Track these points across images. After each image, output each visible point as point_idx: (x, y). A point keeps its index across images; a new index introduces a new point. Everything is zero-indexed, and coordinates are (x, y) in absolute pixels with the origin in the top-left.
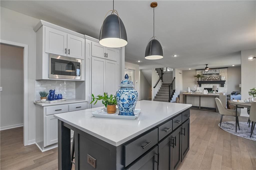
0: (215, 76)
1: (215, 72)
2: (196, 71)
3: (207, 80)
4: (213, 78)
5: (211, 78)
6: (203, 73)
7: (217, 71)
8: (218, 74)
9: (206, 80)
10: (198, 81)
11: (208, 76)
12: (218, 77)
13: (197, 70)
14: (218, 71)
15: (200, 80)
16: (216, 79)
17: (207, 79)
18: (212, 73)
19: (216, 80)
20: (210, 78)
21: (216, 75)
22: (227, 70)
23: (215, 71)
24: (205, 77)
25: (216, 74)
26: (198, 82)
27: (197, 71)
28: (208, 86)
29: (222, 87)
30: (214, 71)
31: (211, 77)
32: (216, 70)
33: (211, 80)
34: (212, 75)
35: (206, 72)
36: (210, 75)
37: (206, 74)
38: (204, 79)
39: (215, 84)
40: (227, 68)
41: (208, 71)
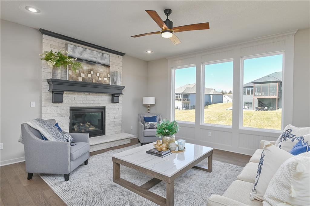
0: (102, 69)
1: (102, 59)
3: (83, 78)
4: (98, 75)
5: (92, 74)
6: (70, 53)
7: (105, 55)
8: (108, 66)
9: (80, 79)
10: (51, 78)
11: (86, 67)
12: (109, 76)
13: (44, 32)
14: (108, 58)
15: (59, 77)
16: (105, 79)
17: (83, 75)
18: (94, 60)
19: (105, 81)
20: (89, 76)
21: (104, 67)
22: (122, 60)
23: (101, 54)
25: (104, 65)
27: (44, 36)
29: (112, 104)
30: (99, 55)
31: (92, 72)
32: (103, 54)
33: (94, 81)
34: (94, 65)
35: (79, 53)
36: (90, 64)
37: (79, 59)
38: (74, 76)
39: (100, 94)
40: (122, 54)
41: (84, 51)
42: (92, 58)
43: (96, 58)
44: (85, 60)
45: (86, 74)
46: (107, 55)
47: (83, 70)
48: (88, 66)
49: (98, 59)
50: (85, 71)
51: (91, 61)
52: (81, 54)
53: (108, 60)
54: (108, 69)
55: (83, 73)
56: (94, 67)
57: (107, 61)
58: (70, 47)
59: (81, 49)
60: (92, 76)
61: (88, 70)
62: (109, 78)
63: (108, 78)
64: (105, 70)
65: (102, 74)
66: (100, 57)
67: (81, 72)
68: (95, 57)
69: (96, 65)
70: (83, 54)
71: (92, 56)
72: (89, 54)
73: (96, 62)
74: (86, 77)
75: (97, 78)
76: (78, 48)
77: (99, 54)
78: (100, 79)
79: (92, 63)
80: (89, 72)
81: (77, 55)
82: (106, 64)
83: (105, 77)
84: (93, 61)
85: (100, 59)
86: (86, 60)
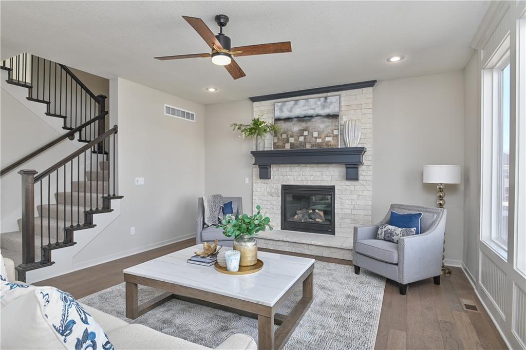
0: (321, 125)
1: (323, 107)
2: (250, 102)
3: (292, 145)
4: (315, 134)
5: (305, 136)
6: (278, 114)
7: (329, 100)
8: (335, 116)
9: (288, 147)
10: (254, 150)
11: (296, 128)
12: (335, 132)
13: (255, 99)
14: (333, 103)
15: (261, 149)
16: (327, 139)
17: (292, 140)
18: (311, 112)
19: (327, 143)
20: (301, 139)
21: (326, 120)
22: (371, 96)
23: (322, 99)
24: (285, 133)
25: (328, 116)
26: (257, 154)
27: (254, 104)
28: (295, 174)
29: (348, 183)
30: (319, 103)
31: (306, 133)
32: (326, 98)
33: (308, 146)
34: (309, 120)
35: (288, 110)
36: (303, 121)
37: (288, 119)
38: (281, 144)
39: (322, 165)
40: (371, 84)
41: (296, 104)
42: (306, 112)
43: (314, 109)
44: (296, 118)
45: (296, 137)
46: (333, 97)
47: (293, 132)
48: (300, 126)
49: (316, 109)
50: (295, 134)
51: (305, 117)
52: (291, 111)
53: (337, 105)
54: (334, 120)
55: (293, 137)
56: (309, 124)
57: (335, 107)
58: (278, 106)
59: (292, 103)
60: (305, 139)
61: (300, 130)
62: (337, 136)
63: (333, 137)
64: (329, 124)
65: (323, 131)
66: (321, 104)
67: (289, 136)
68: (312, 107)
69: (313, 120)
70: (293, 111)
71: (306, 108)
72: (301, 107)
73: (314, 116)
74: (296, 142)
75: (314, 139)
76: (287, 103)
77: (319, 101)
78: (319, 141)
79: (306, 118)
80: (301, 133)
81: (286, 114)
82: (331, 114)
83: (327, 136)
84: (307, 115)
85: (320, 108)
86: (298, 117)
